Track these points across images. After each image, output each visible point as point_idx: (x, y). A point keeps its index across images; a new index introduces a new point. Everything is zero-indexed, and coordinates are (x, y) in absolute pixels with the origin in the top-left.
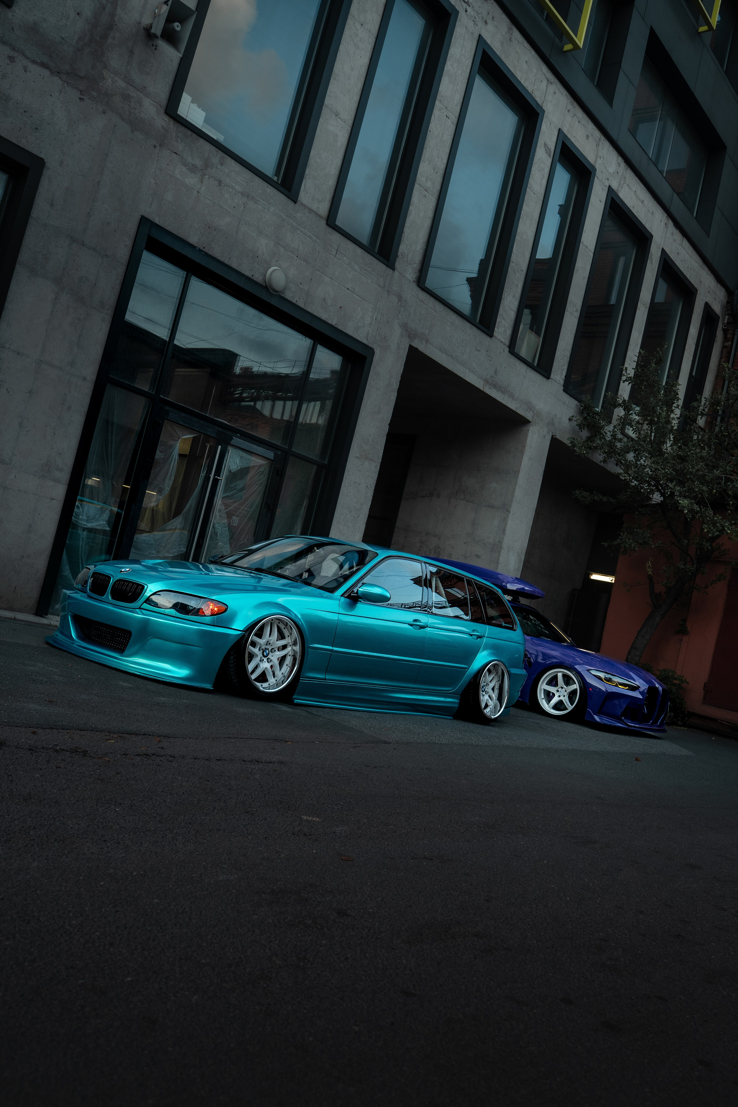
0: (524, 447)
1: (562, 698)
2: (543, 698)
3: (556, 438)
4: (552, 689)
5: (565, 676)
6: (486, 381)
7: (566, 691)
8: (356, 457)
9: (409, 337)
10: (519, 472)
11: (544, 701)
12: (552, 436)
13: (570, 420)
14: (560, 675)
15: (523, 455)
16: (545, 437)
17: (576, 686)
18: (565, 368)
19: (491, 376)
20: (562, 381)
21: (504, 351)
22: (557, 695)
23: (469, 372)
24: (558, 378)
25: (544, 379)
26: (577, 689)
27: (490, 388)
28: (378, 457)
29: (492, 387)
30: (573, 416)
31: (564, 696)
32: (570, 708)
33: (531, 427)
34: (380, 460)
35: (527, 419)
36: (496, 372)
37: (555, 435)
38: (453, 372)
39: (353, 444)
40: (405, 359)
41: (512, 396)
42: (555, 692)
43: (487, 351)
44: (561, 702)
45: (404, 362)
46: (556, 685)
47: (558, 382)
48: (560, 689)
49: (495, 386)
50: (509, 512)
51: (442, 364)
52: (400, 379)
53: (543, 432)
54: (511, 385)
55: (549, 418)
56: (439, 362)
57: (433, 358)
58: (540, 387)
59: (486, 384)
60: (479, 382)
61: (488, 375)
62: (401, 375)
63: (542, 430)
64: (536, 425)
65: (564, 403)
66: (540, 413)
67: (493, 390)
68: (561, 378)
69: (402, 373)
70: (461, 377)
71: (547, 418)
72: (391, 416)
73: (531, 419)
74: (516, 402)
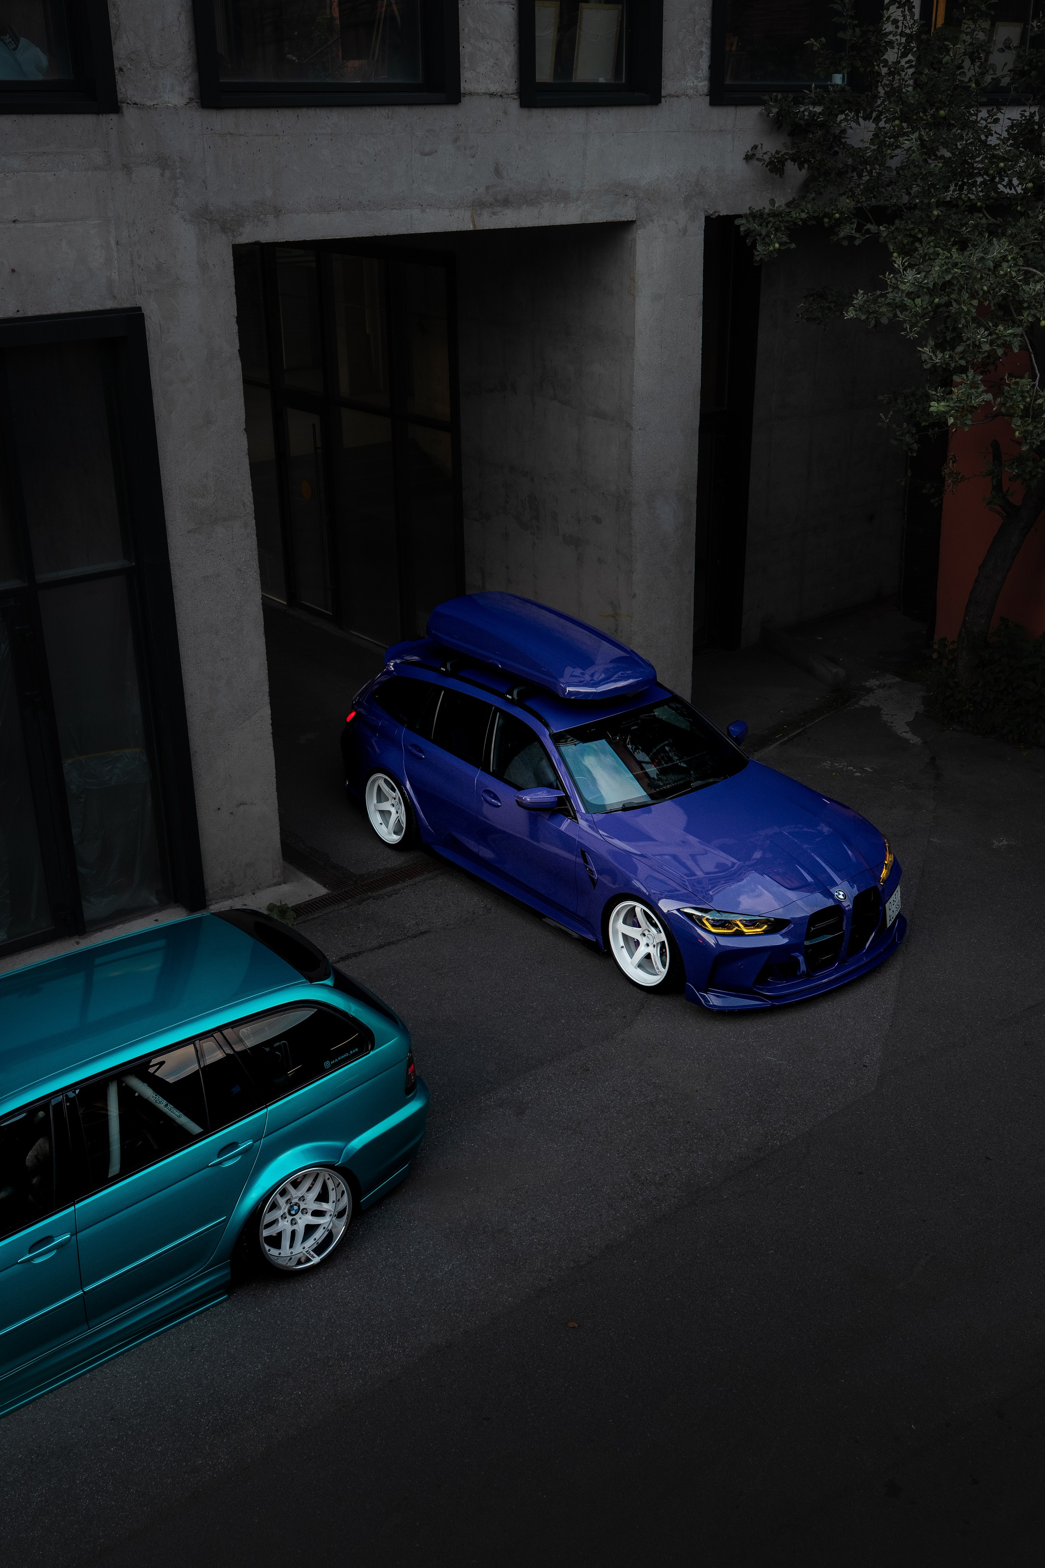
0: (633, 280)
1: (650, 950)
2: (622, 947)
3: (719, 216)
4: (633, 932)
6: (478, 205)
8: (189, 532)
9: (224, 229)
10: (634, 339)
11: (622, 953)
12: (708, 220)
13: (749, 158)
14: (638, 912)
15: (634, 300)
16: (685, 231)
18: (704, 49)
19: (487, 188)
20: (703, 83)
21: (505, 113)
23: (423, 211)
24: (689, 84)
25: (647, 113)
26: (664, 942)
27: (494, 214)
28: (244, 504)
29: (498, 209)
30: (755, 147)
31: (654, 946)
32: (662, 973)
33: (639, 232)
34: (250, 508)
35: (622, 223)
36: (497, 172)
37: (715, 212)
38: (375, 237)
39: (168, 514)
40: (232, 282)
41: (564, 197)
42: (639, 938)
43: (456, 140)
44: (649, 957)
45: (233, 289)
46: (638, 926)
47: (691, 92)
49: (506, 203)
50: (632, 429)
51: (337, 238)
52: (235, 328)
53: (677, 223)
54: (549, 175)
55: (686, 186)
56: (328, 238)
57: (309, 239)
58: (638, 134)
59: (478, 212)
60: (458, 218)
61: (478, 190)
62: (235, 320)
63: (673, 220)
64: (652, 221)
65: (721, 131)
66: (654, 189)
67: (503, 215)
68: (695, 81)
69: (236, 314)
70: (402, 233)
71: (679, 191)
72: (244, 411)
73: (635, 215)
74: (579, 202)
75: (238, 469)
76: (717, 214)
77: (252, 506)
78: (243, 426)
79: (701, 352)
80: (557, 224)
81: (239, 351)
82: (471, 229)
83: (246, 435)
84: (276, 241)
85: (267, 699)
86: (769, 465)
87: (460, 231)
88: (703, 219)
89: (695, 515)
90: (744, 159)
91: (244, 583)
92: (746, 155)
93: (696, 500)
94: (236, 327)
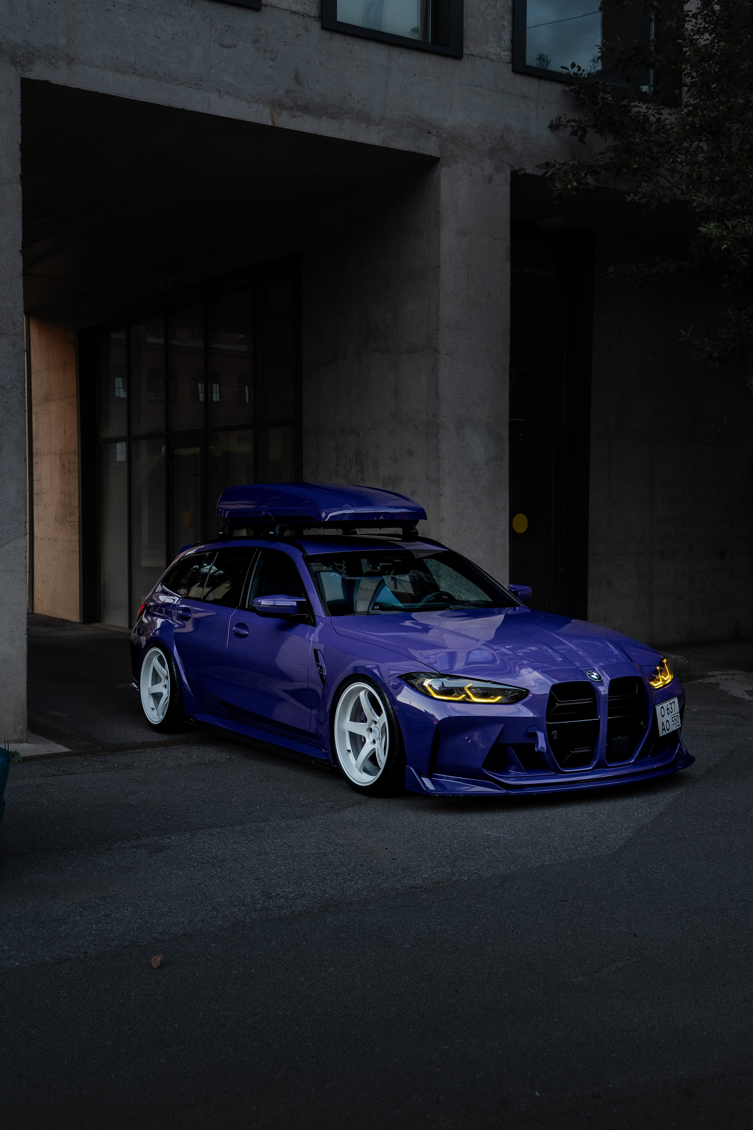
2: (349, 751)
3: (525, 174)
4: (360, 728)
5: (368, 696)
6: (277, 105)
9: (13, 62)
10: (439, 267)
11: (347, 757)
12: (514, 174)
13: (554, 127)
14: (363, 696)
15: (439, 231)
16: (490, 179)
17: (384, 718)
18: (506, 24)
19: (287, 91)
20: (506, 53)
21: (306, 30)
22: (368, 738)
23: (221, 97)
24: (491, 50)
25: (449, 63)
26: (385, 724)
27: (294, 116)
28: (14, 323)
29: (298, 114)
30: (559, 118)
32: (383, 762)
33: (444, 169)
34: (20, 327)
35: (427, 156)
36: (297, 79)
37: (521, 169)
38: (170, 107)
40: (18, 111)
41: (364, 118)
42: (365, 734)
43: (256, 41)
44: (373, 754)
45: (18, 118)
46: (364, 718)
47: (494, 57)
48: (371, 726)
49: (306, 109)
50: (438, 352)
51: (131, 98)
52: (18, 154)
53: (482, 170)
54: (351, 95)
55: (490, 138)
56: (122, 96)
57: (102, 92)
58: (440, 80)
59: (278, 111)
60: (257, 111)
61: (278, 91)
62: (19, 146)
63: (478, 166)
64: (457, 162)
65: (524, 97)
66: (458, 133)
67: (303, 119)
68: (498, 50)
69: (20, 141)
70: (199, 111)
71: (484, 141)
72: (21, 234)
73: (438, 153)
74: (381, 127)
75: (10, 287)
76: (523, 172)
78: (20, 248)
79: (510, 294)
80: (358, 141)
81: (20, 176)
82: (270, 125)
83: (21, 257)
84: (66, 85)
85: (23, 530)
86: (609, 480)
87: (258, 123)
88: (509, 173)
89: (508, 452)
90: (549, 127)
91: (7, 402)
92: (551, 125)
93: (508, 437)
94: (19, 153)
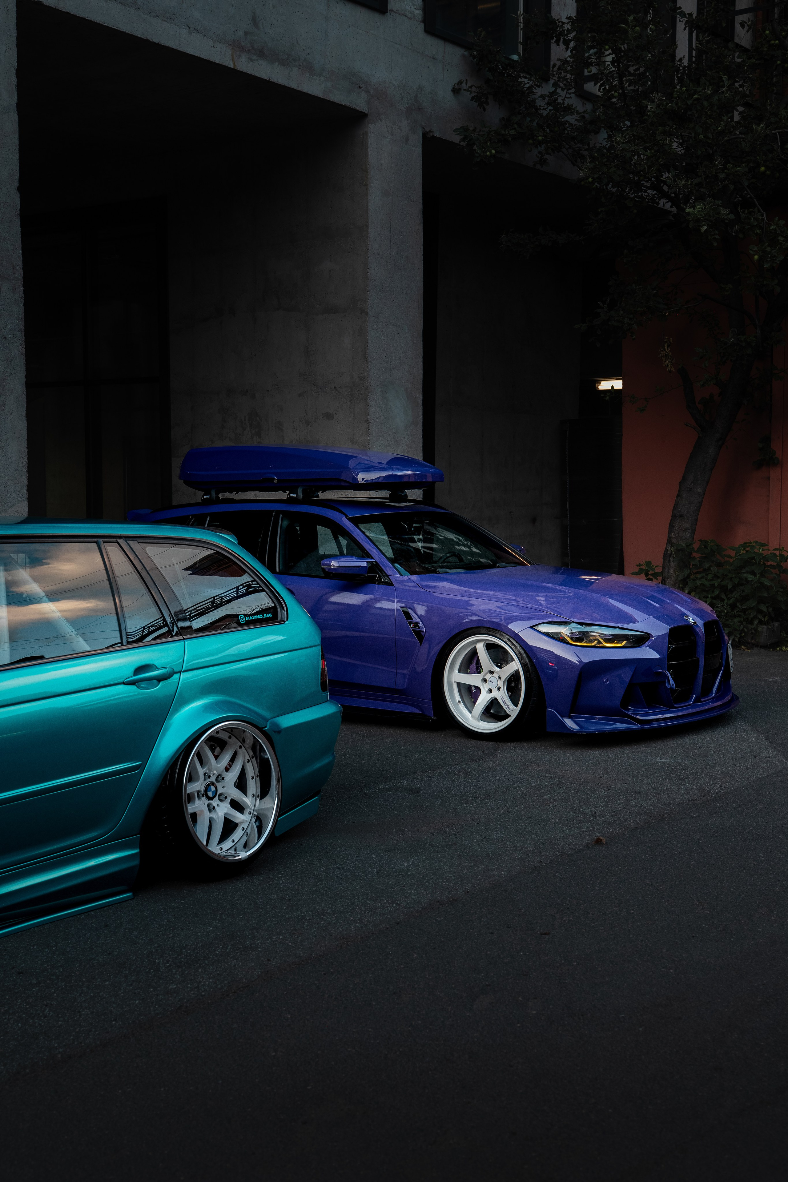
0: (365, 169)
1: (495, 694)
2: (459, 702)
3: (433, 136)
4: (472, 679)
5: (490, 647)
6: (237, 46)
7: (500, 677)
10: (367, 226)
11: (462, 706)
12: (424, 135)
13: (456, 91)
14: (481, 648)
15: (367, 189)
16: (407, 140)
17: (515, 665)
19: (246, 33)
20: (419, 11)
22: (484, 688)
23: (190, 33)
24: (407, 7)
25: (375, 17)
26: (517, 672)
27: (252, 60)
28: (13, 266)
29: (254, 57)
30: (460, 83)
31: (499, 689)
32: (513, 711)
33: (371, 126)
35: (358, 111)
36: (255, 21)
37: (430, 131)
38: (147, 41)
40: (14, 33)
41: (308, 68)
42: (480, 684)
44: (494, 702)
45: (14, 40)
46: (478, 669)
47: (409, 15)
48: (488, 676)
49: (261, 53)
50: (367, 314)
51: (114, 27)
52: (14, 81)
53: (401, 130)
54: (298, 43)
55: (407, 98)
56: (106, 25)
57: (88, 19)
58: (369, 34)
59: (238, 53)
60: (220, 52)
61: (238, 32)
62: (15, 72)
63: (398, 126)
64: (381, 120)
65: (434, 58)
66: (382, 90)
67: (259, 64)
68: (412, 7)
69: (16, 66)
70: (172, 47)
71: (402, 100)
72: (18, 168)
73: (367, 109)
74: (322, 78)
75: (9, 227)
76: (431, 134)
77: (21, 271)
78: (17, 184)
79: (423, 258)
80: (304, 91)
81: (17, 104)
82: (232, 67)
83: (19, 195)
84: (57, 8)
85: (25, 493)
87: (222, 65)
88: (421, 135)
89: (422, 417)
90: (452, 91)
91: (8, 354)
92: (453, 88)
93: (422, 401)
94: (15, 79)
